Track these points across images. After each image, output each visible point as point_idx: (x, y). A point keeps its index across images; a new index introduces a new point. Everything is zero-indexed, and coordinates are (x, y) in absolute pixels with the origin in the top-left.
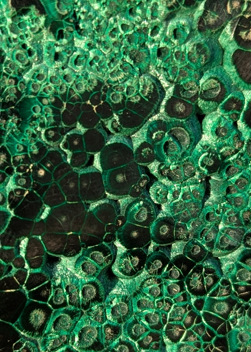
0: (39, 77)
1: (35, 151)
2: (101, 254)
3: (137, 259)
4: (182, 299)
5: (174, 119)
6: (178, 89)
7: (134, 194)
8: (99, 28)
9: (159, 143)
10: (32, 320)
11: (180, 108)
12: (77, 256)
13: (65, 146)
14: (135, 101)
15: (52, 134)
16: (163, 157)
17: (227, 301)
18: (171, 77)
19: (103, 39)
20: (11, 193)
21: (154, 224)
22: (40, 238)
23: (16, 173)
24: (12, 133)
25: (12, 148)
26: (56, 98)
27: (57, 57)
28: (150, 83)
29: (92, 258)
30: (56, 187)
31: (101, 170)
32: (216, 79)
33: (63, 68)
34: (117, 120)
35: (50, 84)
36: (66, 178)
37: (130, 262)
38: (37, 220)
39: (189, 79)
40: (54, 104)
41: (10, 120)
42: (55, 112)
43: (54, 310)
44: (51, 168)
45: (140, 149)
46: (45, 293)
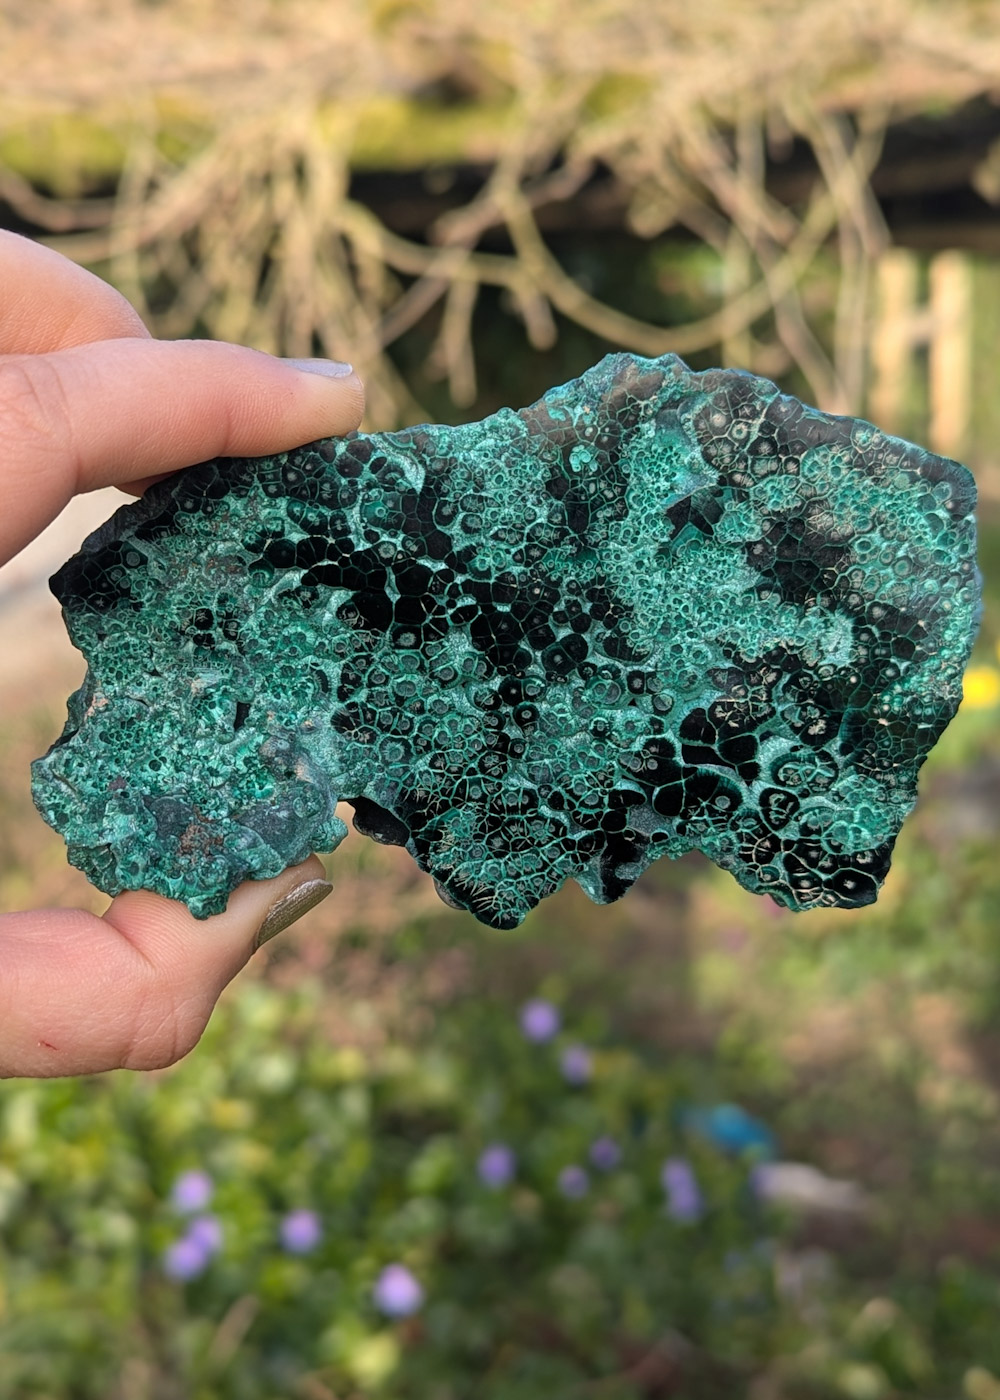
0: (618, 557)
1: (553, 579)
2: (485, 670)
3: (492, 702)
4: (471, 755)
5: (625, 682)
6: (652, 675)
7: (548, 676)
8: (676, 588)
9: (600, 678)
10: (404, 636)
11: (637, 683)
12: (475, 651)
13: (567, 602)
14: (628, 644)
15: (573, 586)
16: (590, 686)
17: (484, 794)
18: (660, 665)
19: (668, 595)
20: (509, 573)
21: (528, 703)
22: (480, 613)
23: (528, 570)
24: (561, 553)
25: (549, 557)
26: (605, 578)
27: (640, 564)
28: (648, 649)
29: (479, 664)
30: (530, 608)
31: (558, 640)
32: (673, 702)
33: (632, 573)
34: (606, 635)
35: (615, 568)
36: (540, 614)
37: (487, 697)
38: (494, 604)
39: (663, 680)
40: (599, 577)
41: (570, 547)
42: (593, 581)
43: (419, 651)
44: (544, 597)
45: (588, 664)
46: (432, 637)
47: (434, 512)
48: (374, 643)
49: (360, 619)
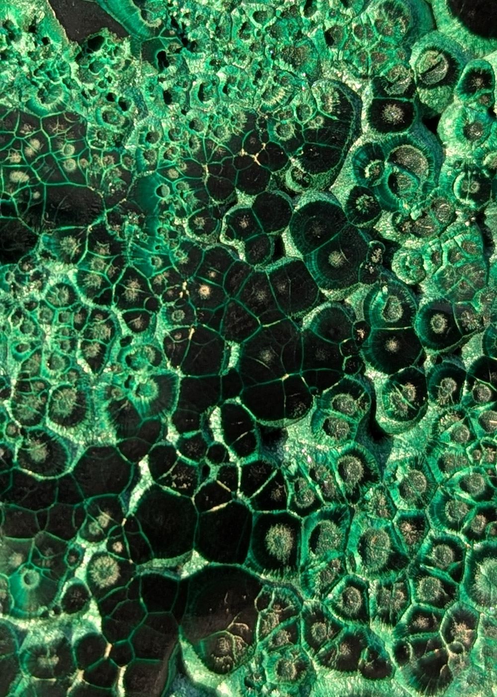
0: (150, 137)
1: (184, 259)
2: (349, 398)
3: (410, 388)
5: (390, 135)
6: (380, 85)
7: (368, 278)
8: (219, 31)
9: (378, 182)
10: (272, 547)
11: (393, 114)
12: (311, 413)
13: (230, 235)
14: (316, 126)
15: (201, 222)
16: (393, 202)
18: (361, 70)
19: (232, 47)
20: (167, 340)
21: (418, 319)
22: (238, 400)
23: (164, 305)
24: (137, 241)
25: (144, 267)
26: (188, 162)
27: (168, 97)
28: (330, 90)
29: (336, 407)
30: (236, 306)
31: (300, 256)
32: (433, 49)
33: (184, 112)
34: (299, 166)
35: (172, 144)
36: (249, 287)
37: (401, 395)
38: (225, 373)
39: (391, 65)
40: (187, 173)
41: (127, 223)
42: (195, 185)
43: (303, 520)
44: (218, 279)
45: (351, 202)
46: (277, 494)
47: (40, 477)
48: (283, 605)
49: (235, 631)
